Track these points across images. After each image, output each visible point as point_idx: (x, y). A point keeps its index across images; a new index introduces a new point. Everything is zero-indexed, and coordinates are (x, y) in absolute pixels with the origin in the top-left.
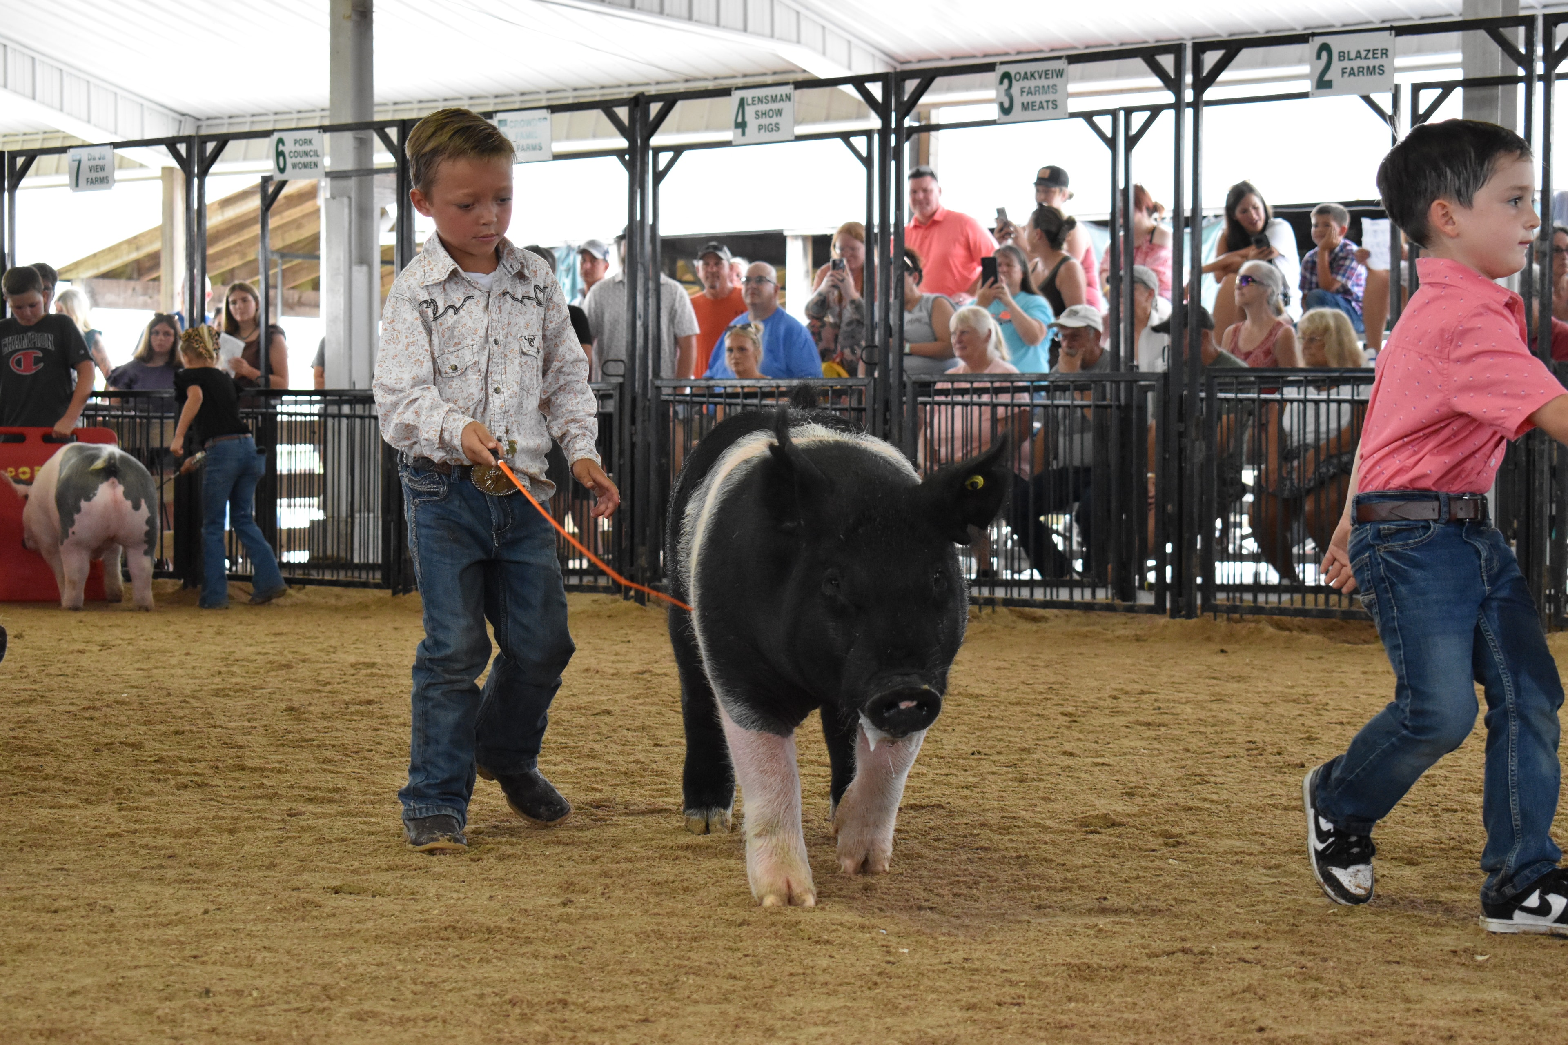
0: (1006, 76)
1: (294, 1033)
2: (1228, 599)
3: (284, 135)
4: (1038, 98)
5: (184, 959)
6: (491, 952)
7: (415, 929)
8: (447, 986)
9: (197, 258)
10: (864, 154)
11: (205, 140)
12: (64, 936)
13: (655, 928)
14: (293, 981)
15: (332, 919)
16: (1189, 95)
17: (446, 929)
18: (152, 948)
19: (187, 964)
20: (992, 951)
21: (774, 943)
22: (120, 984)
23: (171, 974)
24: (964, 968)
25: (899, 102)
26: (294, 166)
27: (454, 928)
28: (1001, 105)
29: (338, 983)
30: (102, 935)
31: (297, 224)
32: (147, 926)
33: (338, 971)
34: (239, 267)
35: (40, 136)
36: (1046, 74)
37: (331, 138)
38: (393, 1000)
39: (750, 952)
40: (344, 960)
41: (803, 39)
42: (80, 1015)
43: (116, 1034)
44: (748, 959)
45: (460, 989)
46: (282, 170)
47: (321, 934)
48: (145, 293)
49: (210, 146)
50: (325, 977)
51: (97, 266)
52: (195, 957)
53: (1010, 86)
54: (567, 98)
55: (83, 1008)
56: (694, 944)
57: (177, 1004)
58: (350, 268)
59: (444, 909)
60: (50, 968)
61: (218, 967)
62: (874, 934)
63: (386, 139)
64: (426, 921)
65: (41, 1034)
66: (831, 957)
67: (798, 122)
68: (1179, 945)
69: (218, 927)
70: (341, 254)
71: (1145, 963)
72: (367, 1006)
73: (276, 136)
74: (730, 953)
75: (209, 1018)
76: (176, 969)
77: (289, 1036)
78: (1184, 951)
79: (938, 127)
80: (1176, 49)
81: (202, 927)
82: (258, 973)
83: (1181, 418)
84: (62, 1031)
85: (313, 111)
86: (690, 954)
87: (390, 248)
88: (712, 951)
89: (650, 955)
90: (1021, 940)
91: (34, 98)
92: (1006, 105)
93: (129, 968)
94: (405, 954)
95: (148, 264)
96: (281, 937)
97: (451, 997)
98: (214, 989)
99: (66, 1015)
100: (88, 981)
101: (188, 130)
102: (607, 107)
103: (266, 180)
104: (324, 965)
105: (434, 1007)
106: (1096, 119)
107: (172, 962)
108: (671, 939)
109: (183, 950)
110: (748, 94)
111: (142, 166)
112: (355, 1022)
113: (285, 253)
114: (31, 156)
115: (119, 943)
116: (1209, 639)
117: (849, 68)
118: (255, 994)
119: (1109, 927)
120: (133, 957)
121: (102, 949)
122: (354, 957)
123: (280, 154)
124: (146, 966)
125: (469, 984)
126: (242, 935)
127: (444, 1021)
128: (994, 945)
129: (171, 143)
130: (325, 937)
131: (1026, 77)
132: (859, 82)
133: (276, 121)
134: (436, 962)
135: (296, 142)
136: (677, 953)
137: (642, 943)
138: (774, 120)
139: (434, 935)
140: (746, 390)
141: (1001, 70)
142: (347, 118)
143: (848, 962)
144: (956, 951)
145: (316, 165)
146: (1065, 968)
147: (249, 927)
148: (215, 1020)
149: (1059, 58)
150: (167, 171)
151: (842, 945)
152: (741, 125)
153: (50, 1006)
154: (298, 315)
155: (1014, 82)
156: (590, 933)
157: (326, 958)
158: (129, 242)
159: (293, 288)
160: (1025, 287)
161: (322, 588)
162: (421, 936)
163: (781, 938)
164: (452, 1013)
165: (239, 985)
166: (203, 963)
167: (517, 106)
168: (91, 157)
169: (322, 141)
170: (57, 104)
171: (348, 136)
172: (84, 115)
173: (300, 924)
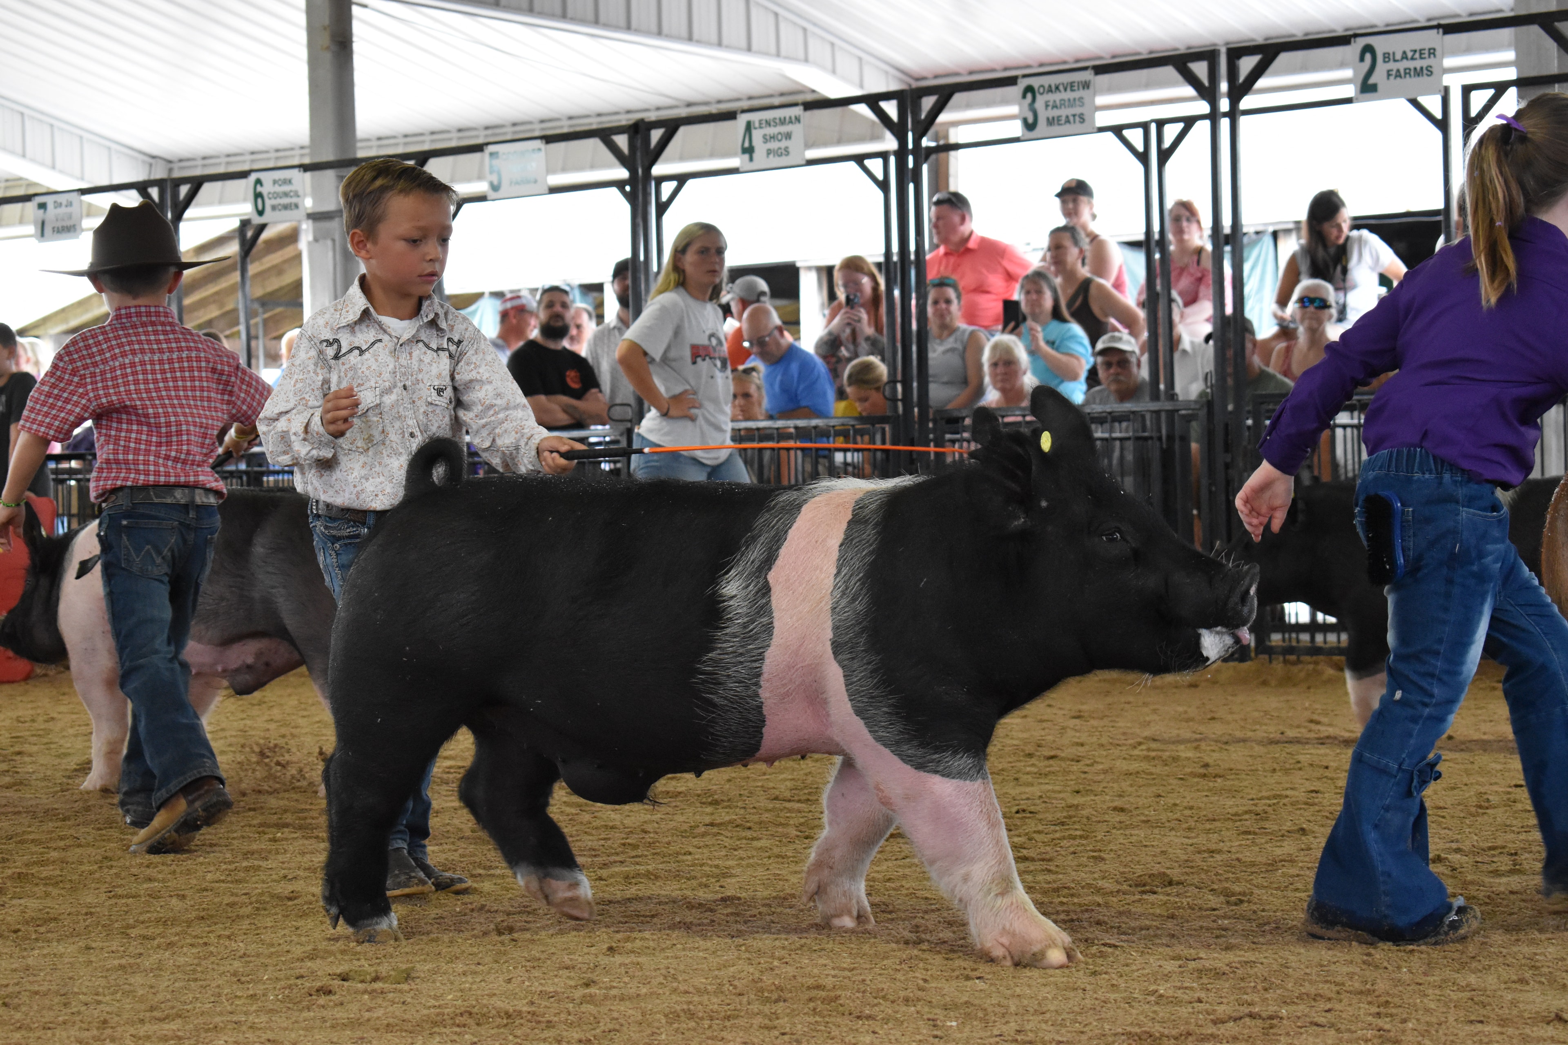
0: (1029, 89)
2: (1284, 640)
3: (262, 175)
4: (1063, 112)
6: (511, 1037)
7: (428, 1016)
10: (880, 177)
11: (178, 183)
12: (54, 1035)
13: (685, 1007)
15: (339, 1008)
16: (1224, 105)
17: (462, 1014)
20: (1046, 1022)
21: (812, 1019)
24: (1016, 1040)
25: (916, 121)
26: (274, 208)
27: (470, 1014)
28: (1025, 121)
31: (277, 269)
32: (142, 1021)
34: (216, 318)
36: (1071, 86)
37: (312, 178)
39: (788, 1030)
41: (811, 57)
44: (786, 1038)
46: (261, 213)
47: (328, 1024)
49: (184, 190)
51: (66, 320)
53: (1034, 99)
54: (562, 127)
56: (728, 1024)
59: (459, 994)
62: (919, 1008)
64: (439, 1006)
66: (874, 1032)
67: (809, 145)
68: (1246, 1010)
69: (218, 1019)
71: (1211, 1030)
73: (253, 177)
74: (766, 1032)
78: (1251, 1016)
79: (957, 147)
80: (1209, 55)
81: (201, 1020)
83: (1227, 448)
85: (292, 149)
86: (724, 1034)
88: (746, 1030)
89: (681, 1036)
90: (1076, 1009)
92: (1030, 120)
96: (286, 1029)
101: (159, 173)
102: (605, 135)
103: (245, 224)
106: (1126, 133)
108: (702, 1019)
110: (755, 117)
113: (265, 302)
116: (1265, 683)
117: (861, 86)
119: (1170, 993)
123: (258, 196)
126: (244, 1028)
128: (1048, 1015)
129: (141, 187)
130: (334, 1027)
131: (1050, 90)
132: (873, 101)
133: (253, 161)
135: (274, 182)
136: (709, 1033)
137: (671, 1024)
138: (783, 144)
139: (451, 1022)
140: (762, 432)
141: (1023, 83)
142: (328, 155)
143: (893, 1038)
144: (1007, 1022)
145: (297, 206)
146: (1123, 1037)
149: (1085, 69)
151: (885, 1020)
152: (749, 151)
155: (1038, 96)
156: (615, 1015)
160: (1057, 314)
162: (435, 1024)
163: (820, 1014)
167: (509, 137)
168: (58, 205)
169: (303, 181)
170: (19, 149)
171: (330, 175)
172: (48, 161)
173: (306, 1014)
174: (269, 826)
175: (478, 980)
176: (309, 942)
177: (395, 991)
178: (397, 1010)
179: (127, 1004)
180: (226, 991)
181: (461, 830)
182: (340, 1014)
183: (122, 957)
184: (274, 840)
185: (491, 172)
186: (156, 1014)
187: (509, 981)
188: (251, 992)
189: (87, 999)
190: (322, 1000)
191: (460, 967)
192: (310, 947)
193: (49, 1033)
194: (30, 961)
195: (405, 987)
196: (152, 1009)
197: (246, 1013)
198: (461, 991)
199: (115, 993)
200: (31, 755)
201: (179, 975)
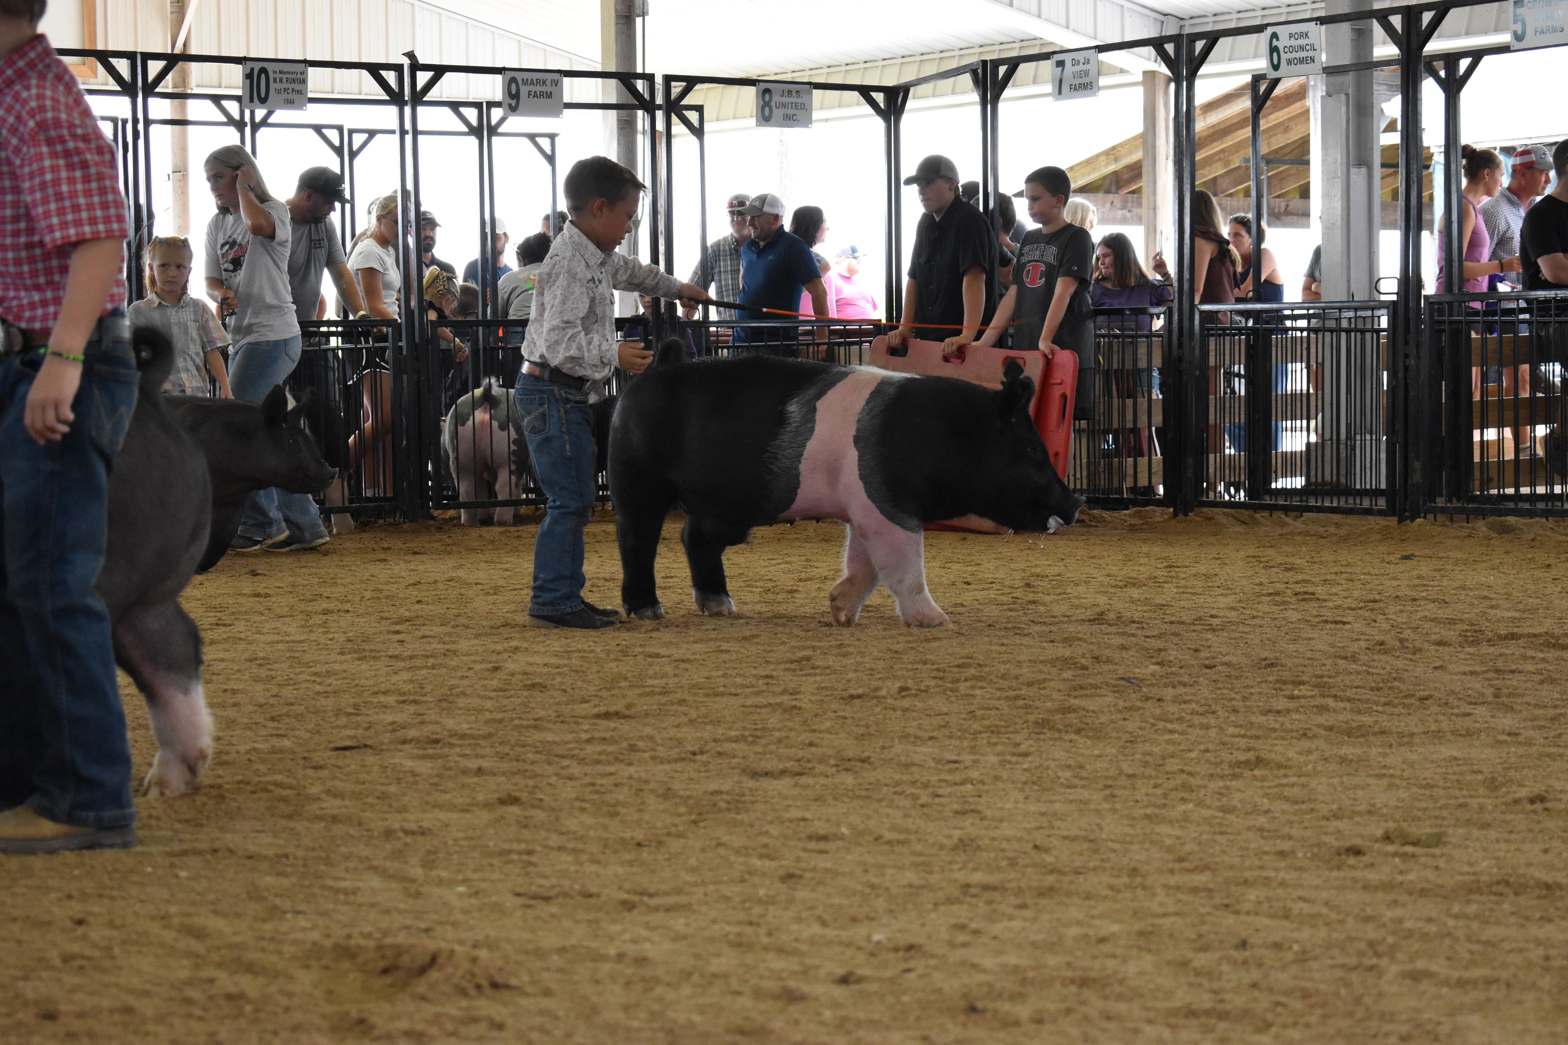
1: (1343, 991)
3: (1278, 29)
5: (1216, 907)
6: (1552, 910)
7: (1463, 882)
8: (1506, 946)
9: (1186, 164)
11: (1194, 38)
12: (1086, 880)
14: (1335, 935)
15: (1369, 870)
17: (1498, 883)
18: (1179, 895)
19: (1219, 913)
22: (1151, 933)
23: (1203, 923)
26: (1289, 62)
27: (1507, 883)
29: (1384, 939)
30: (1125, 879)
31: (1284, 127)
32: (1172, 871)
33: (1384, 925)
34: (1221, 176)
35: (1017, 45)
37: (1328, 30)
38: (1449, 959)
40: (1389, 914)
42: (1111, 964)
43: (1151, 986)
45: (1521, 951)
46: (1276, 67)
47: (1360, 885)
48: (1123, 208)
49: (1199, 45)
50: (1371, 932)
52: (1227, 906)
55: (1114, 956)
57: (1214, 956)
58: (1348, 170)
59: (1494, 862)
60: (1075, 913)
61: (1251, 918)
63: (1389, 29)
64: (1475, 874)
65: (1073, 981)
69: (1247, 874)
70: (1338, 155)
72: (1421, 964)
73: (1270, 30)
75: (1248, 972)
76: (1208, 918)
77: (1337, 995)
81: (1230, 874)
82: (1295, 925)
84: (1094, 980)
87: (1394, 147)
91: (1011, 5)
93: (1158, 916)
94: (1456, 909)
95: (1125, 177)
96: (1317, 887)
97: (1512, 958)
98: (1251, 941)
99: (1097, 964)
100: (1115, 928)
101: (1171, 30)
103: (1257, 79)
104: (1368, 919)
105: (1494, 968)
107: (1203, 910)
109: (1212, 898)
111: (1122, 71)
112: (1408, 982)
113: (1271, 160)
114: (1014, 64)
115: (1144, 888)
118: (1296, 947)
120: (1161, 904)
121: (1128, 894)
122: (1399, 912)
123: (1273, 50)
124: (1177, 914)
125: (1531, 946)
126: (1274, 884)
127: (1509, 985)
129: (1157, 44)
130: (1365, 888)
133: (1267, 15)
134: (1492, 920)
135: (1291, 36)
139: (1487, 890)
142: (1344, 8)
145: (1313, 60)
147: (1282, 875)
148: (1255, 975)
150: (1150, 76)
153: (1079, 953)
154: (1285, 225)
157: (1369, 911)
158: (1106, 153)
159: (1278, 197)
161: (1321, 516)
162: (1471, 891)
164: (1515, 976)
165: (1277, 937)
166: (1237, 913)
168: (1075, 62)
169: (1319, 34)
170: (1035, 10)
171: (1345, 28)
172: (1063, 21)
173: (1335, 874)
174: (1285, 682)
175: (1513, 847)
176: (1333, 802)
177: (1427, 855)
178: (1431, 875)
179: (1156, 854)
180: (1253, 846)
181: (1483, 695)
182: (1372, 876)
183: (1147, 807)
184: (1292, 697)
185: (1515, 22)
186: (1185, 865)
187: (1546, 851)
188: (1279, 848)
189: (1116, 846)
190: (1352, 860)
191: (1493, 834)
192: (1334, 807)
193: (1081, 878)
194: (1057, 806)
195: (1437, 851)
196: (1181, 860)
197: (1276, 869)
198: (1497, 858)
199: (1143, 842)
200: (1044, 604)
201: (1207, 828)
